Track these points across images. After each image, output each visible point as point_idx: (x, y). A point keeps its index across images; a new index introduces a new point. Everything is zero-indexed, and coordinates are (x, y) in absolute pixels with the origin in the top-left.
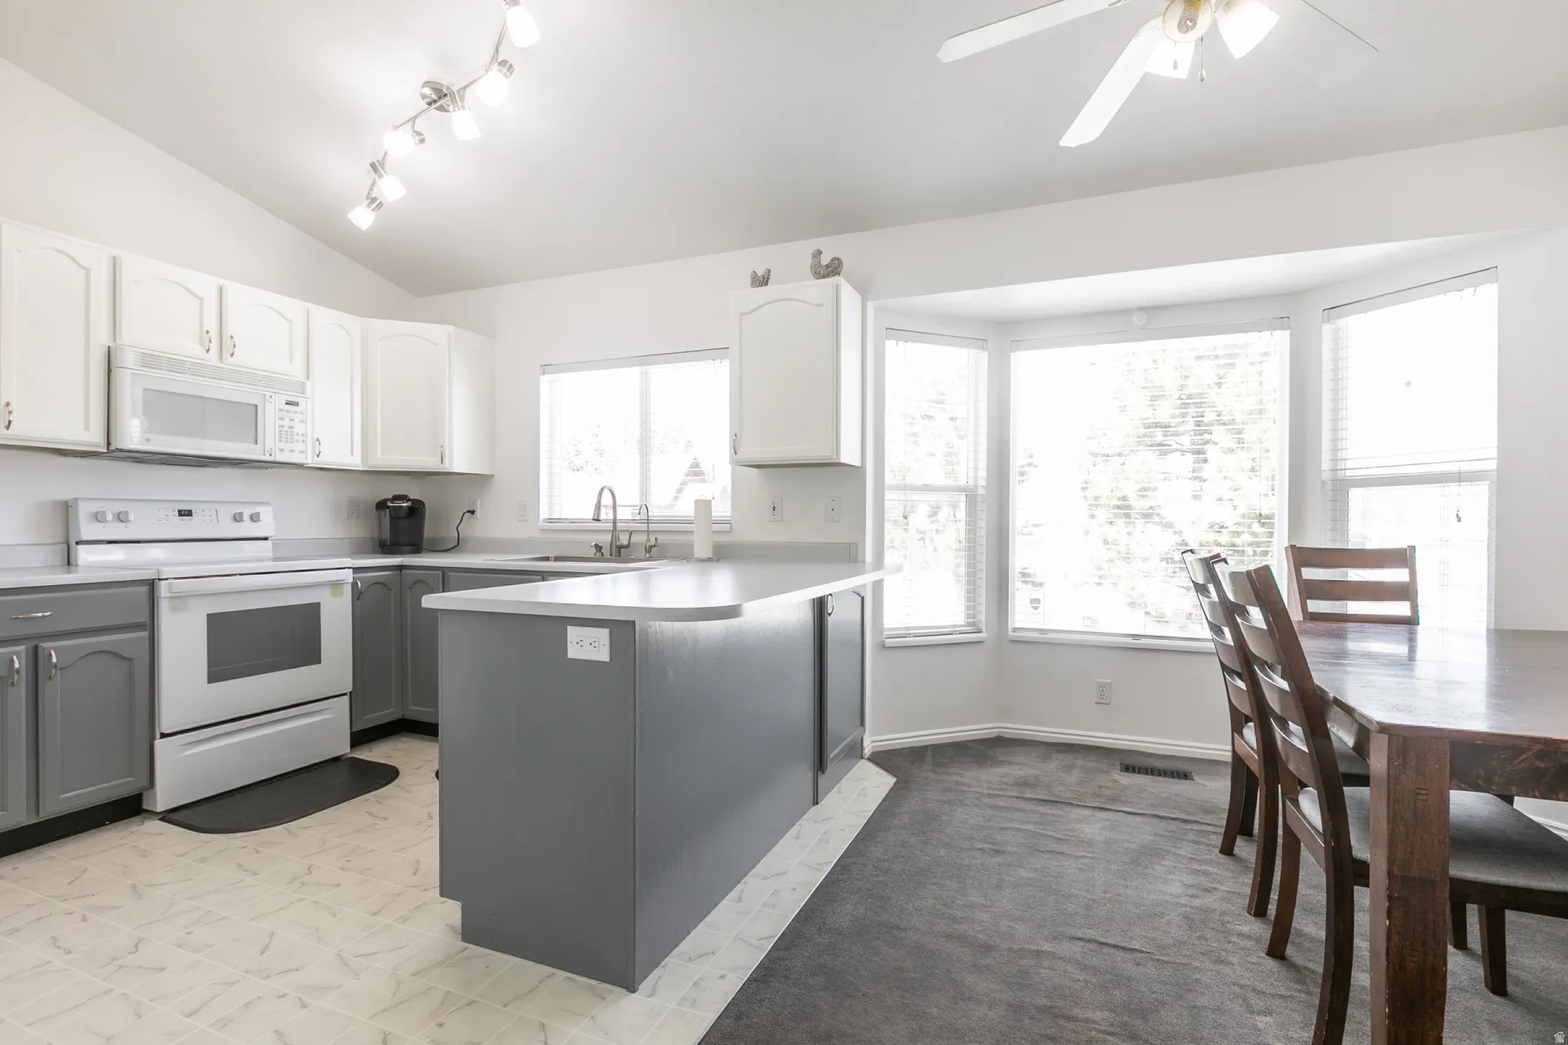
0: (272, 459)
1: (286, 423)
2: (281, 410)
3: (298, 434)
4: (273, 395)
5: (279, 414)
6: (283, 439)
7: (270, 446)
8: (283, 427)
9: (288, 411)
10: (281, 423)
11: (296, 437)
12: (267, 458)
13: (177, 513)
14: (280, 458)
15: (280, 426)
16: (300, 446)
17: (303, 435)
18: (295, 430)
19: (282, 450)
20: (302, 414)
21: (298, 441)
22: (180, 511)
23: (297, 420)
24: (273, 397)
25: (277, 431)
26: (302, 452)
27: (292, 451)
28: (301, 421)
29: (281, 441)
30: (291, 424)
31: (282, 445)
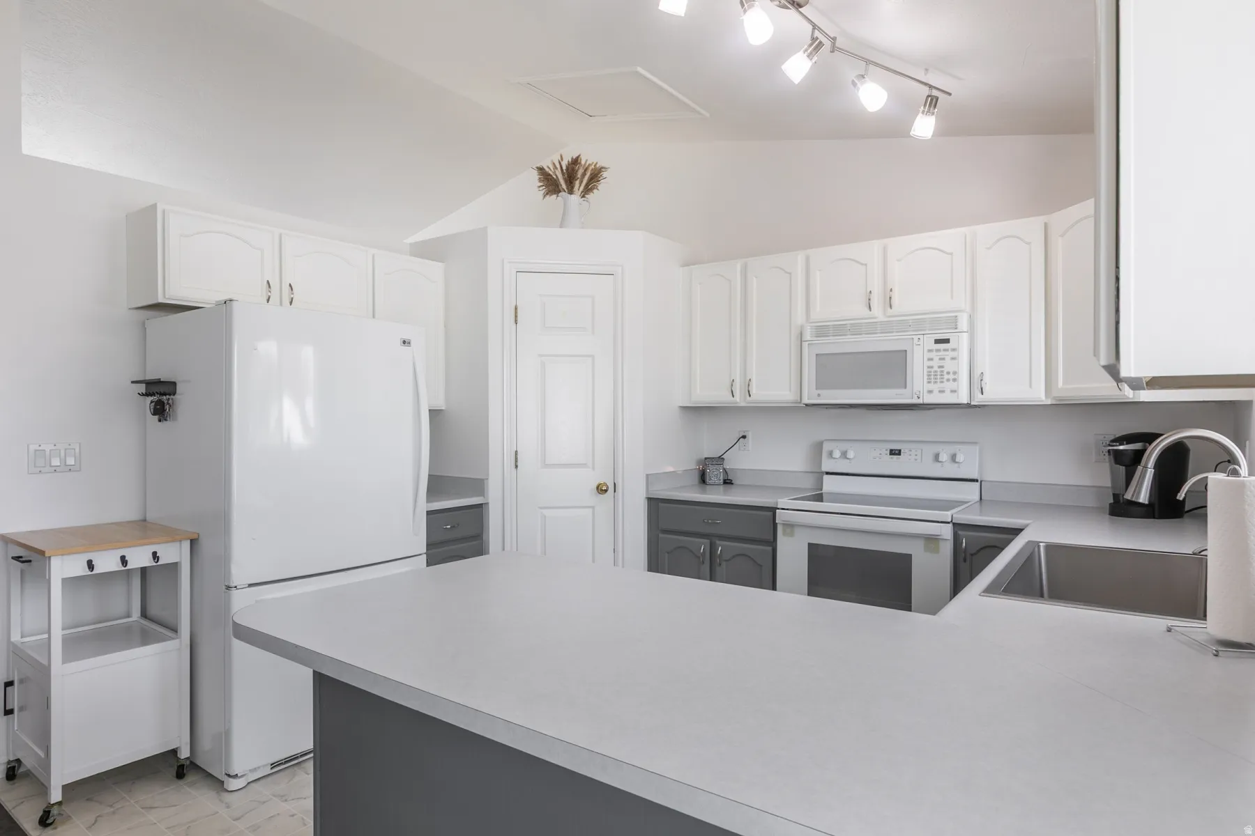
0: (920, 401)
1: (936, 363)
2: (930, 351)
3: (948, 373)
4: (921, 337)
5: (927, 355)
6: (933, 380)
7: (919, 388)
8: (932, 367)
9: (938, 350)
10: (930, 363)
11: (946, 377)
12: (915, 401)
13: (889, 452)
14: (928, 399)
15: (929, 367)
16: (952, 385)
17: (955, 373)
18: (946, 370)
19: (930, 392)
20: (954, 350)
21: (948, 380)
22: (891, 450)
23: (948, 358)
24: (922, 339)
25: (925, 373)
26: (953, 391)
27: (942, 391)
28: (953, 359)
29: (929, 382)
30: (942, 363)
31: (931, 387)
